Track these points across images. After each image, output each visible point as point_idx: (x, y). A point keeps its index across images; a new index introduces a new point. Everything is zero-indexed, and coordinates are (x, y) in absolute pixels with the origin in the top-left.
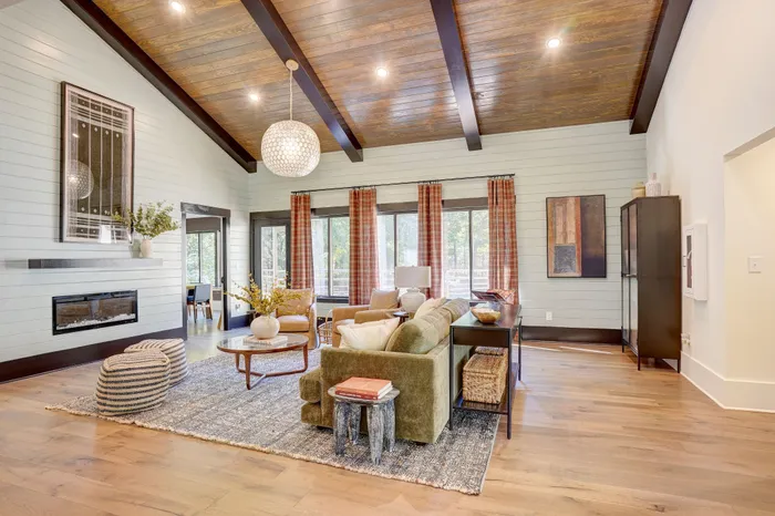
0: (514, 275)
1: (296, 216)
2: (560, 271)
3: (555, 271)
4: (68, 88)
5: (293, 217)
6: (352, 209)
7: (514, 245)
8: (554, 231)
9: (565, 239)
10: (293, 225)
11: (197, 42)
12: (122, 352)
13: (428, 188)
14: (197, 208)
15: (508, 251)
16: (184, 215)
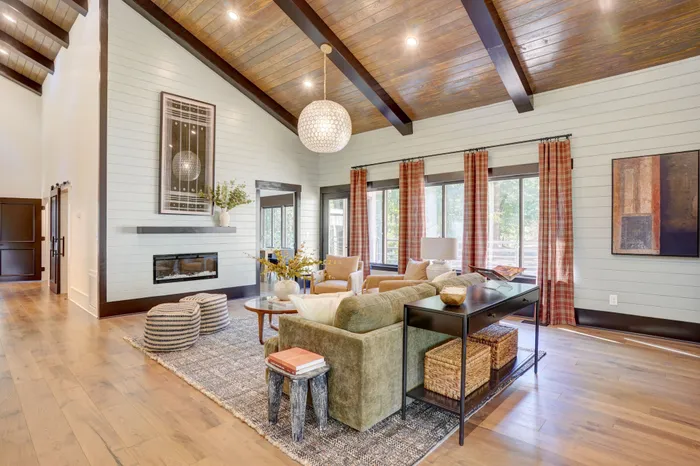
0: (568, 250)
1: (355, 189)
2: (629, 247)
3: (623, 246)
4: (165, 96)
5: (352, 190)
6: (401, 181)
7: (569, 215)
8: (622, 199)
9: (637, 208)
10: (352, 198)
11: (254, 43)
12: (178, 302)
13: (474, 157)
14: (272, 185)
15: (562, 222)
16: (258, 191)
